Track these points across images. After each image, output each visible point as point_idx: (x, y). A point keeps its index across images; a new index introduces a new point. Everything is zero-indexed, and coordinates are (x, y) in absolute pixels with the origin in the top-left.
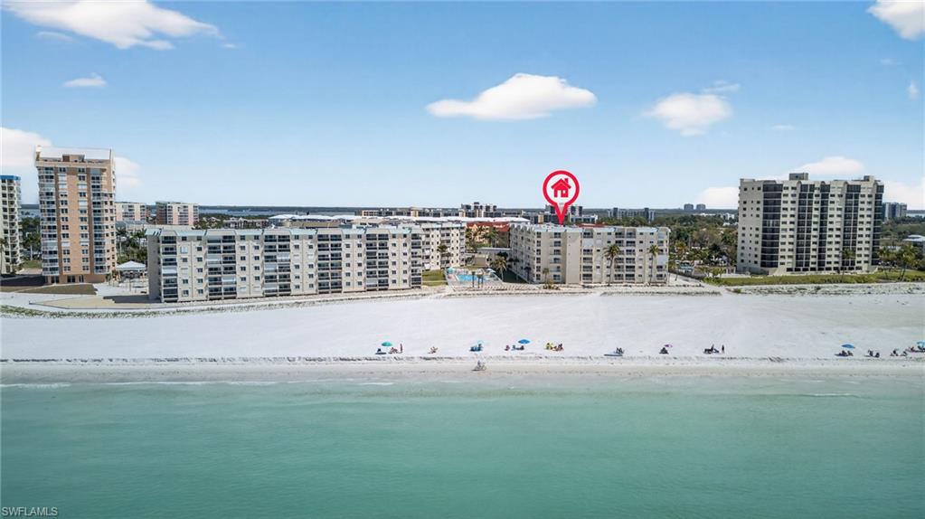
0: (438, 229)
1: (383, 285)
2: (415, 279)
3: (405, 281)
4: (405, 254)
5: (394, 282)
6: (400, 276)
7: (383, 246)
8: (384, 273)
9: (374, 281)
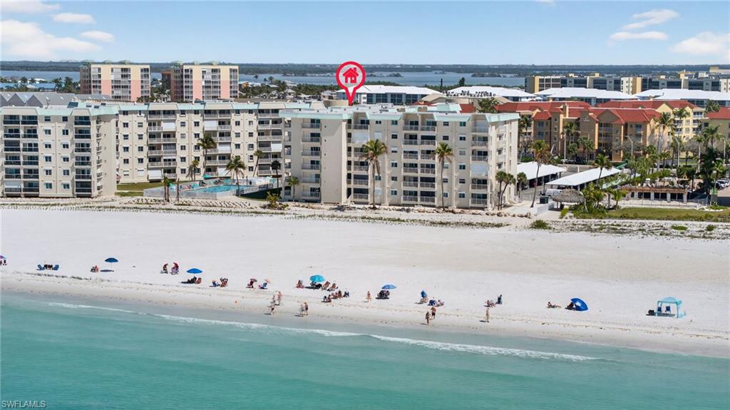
0: (250, 111)
1: (31, 190)
2: (82, 184)
3: (66, 186)
4: (66, 146)
5: (49, 186)
6: (58, 179)
7: (32, 133)
8: (34, 173)
9: (18, 184)
